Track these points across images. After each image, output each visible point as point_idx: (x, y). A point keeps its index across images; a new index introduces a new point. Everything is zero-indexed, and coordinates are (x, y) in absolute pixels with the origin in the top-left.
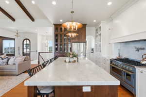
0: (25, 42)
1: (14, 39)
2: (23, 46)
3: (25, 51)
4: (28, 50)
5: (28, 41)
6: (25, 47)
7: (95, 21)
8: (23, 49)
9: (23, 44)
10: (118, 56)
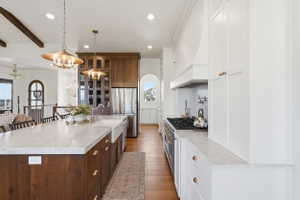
0: (33, 88)
1: (11, 81)
2: (30, 95)
3: (33, 103)
4: (40, 103)
5: (39, 84)
6: (33, 98)
7: (150, 47)
8: (30, 100)
9: (30, 91)
10: (184, 114)
